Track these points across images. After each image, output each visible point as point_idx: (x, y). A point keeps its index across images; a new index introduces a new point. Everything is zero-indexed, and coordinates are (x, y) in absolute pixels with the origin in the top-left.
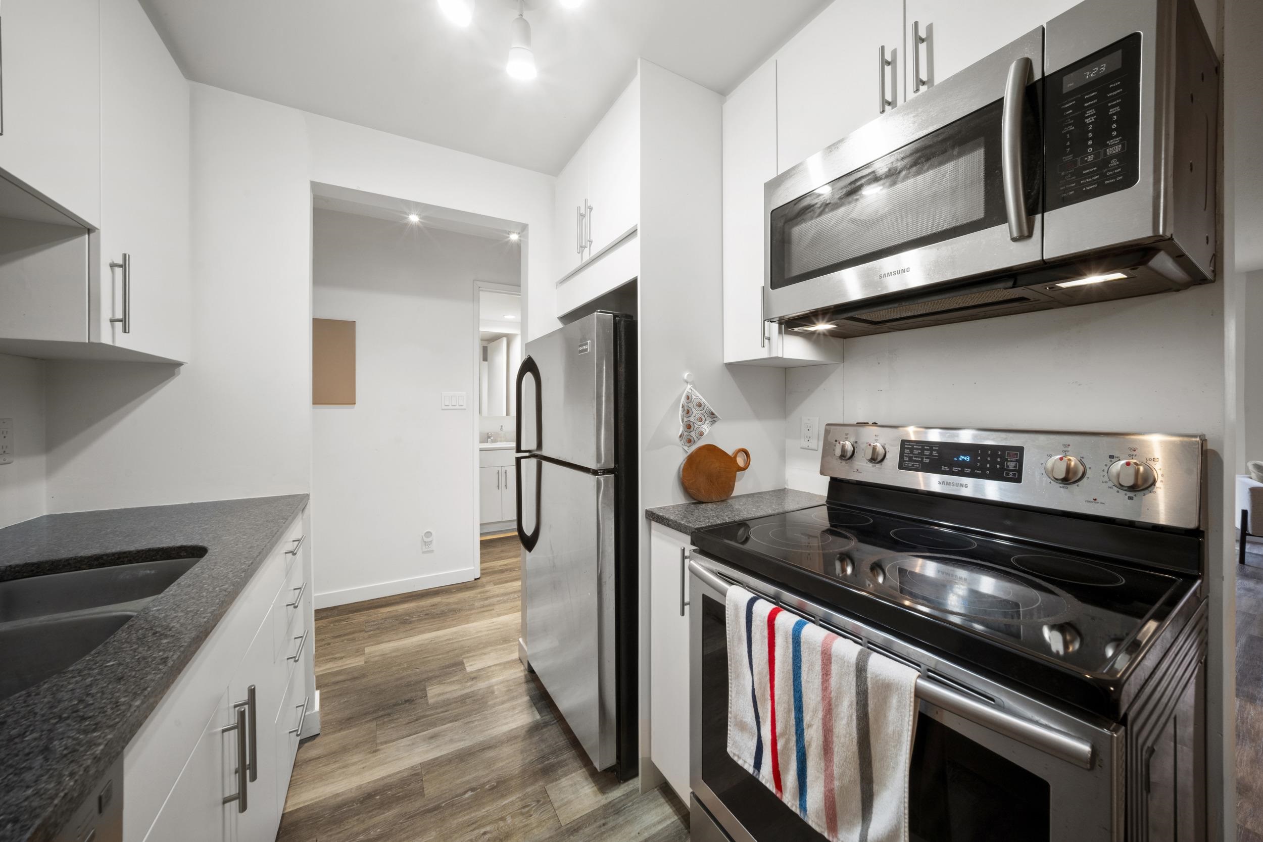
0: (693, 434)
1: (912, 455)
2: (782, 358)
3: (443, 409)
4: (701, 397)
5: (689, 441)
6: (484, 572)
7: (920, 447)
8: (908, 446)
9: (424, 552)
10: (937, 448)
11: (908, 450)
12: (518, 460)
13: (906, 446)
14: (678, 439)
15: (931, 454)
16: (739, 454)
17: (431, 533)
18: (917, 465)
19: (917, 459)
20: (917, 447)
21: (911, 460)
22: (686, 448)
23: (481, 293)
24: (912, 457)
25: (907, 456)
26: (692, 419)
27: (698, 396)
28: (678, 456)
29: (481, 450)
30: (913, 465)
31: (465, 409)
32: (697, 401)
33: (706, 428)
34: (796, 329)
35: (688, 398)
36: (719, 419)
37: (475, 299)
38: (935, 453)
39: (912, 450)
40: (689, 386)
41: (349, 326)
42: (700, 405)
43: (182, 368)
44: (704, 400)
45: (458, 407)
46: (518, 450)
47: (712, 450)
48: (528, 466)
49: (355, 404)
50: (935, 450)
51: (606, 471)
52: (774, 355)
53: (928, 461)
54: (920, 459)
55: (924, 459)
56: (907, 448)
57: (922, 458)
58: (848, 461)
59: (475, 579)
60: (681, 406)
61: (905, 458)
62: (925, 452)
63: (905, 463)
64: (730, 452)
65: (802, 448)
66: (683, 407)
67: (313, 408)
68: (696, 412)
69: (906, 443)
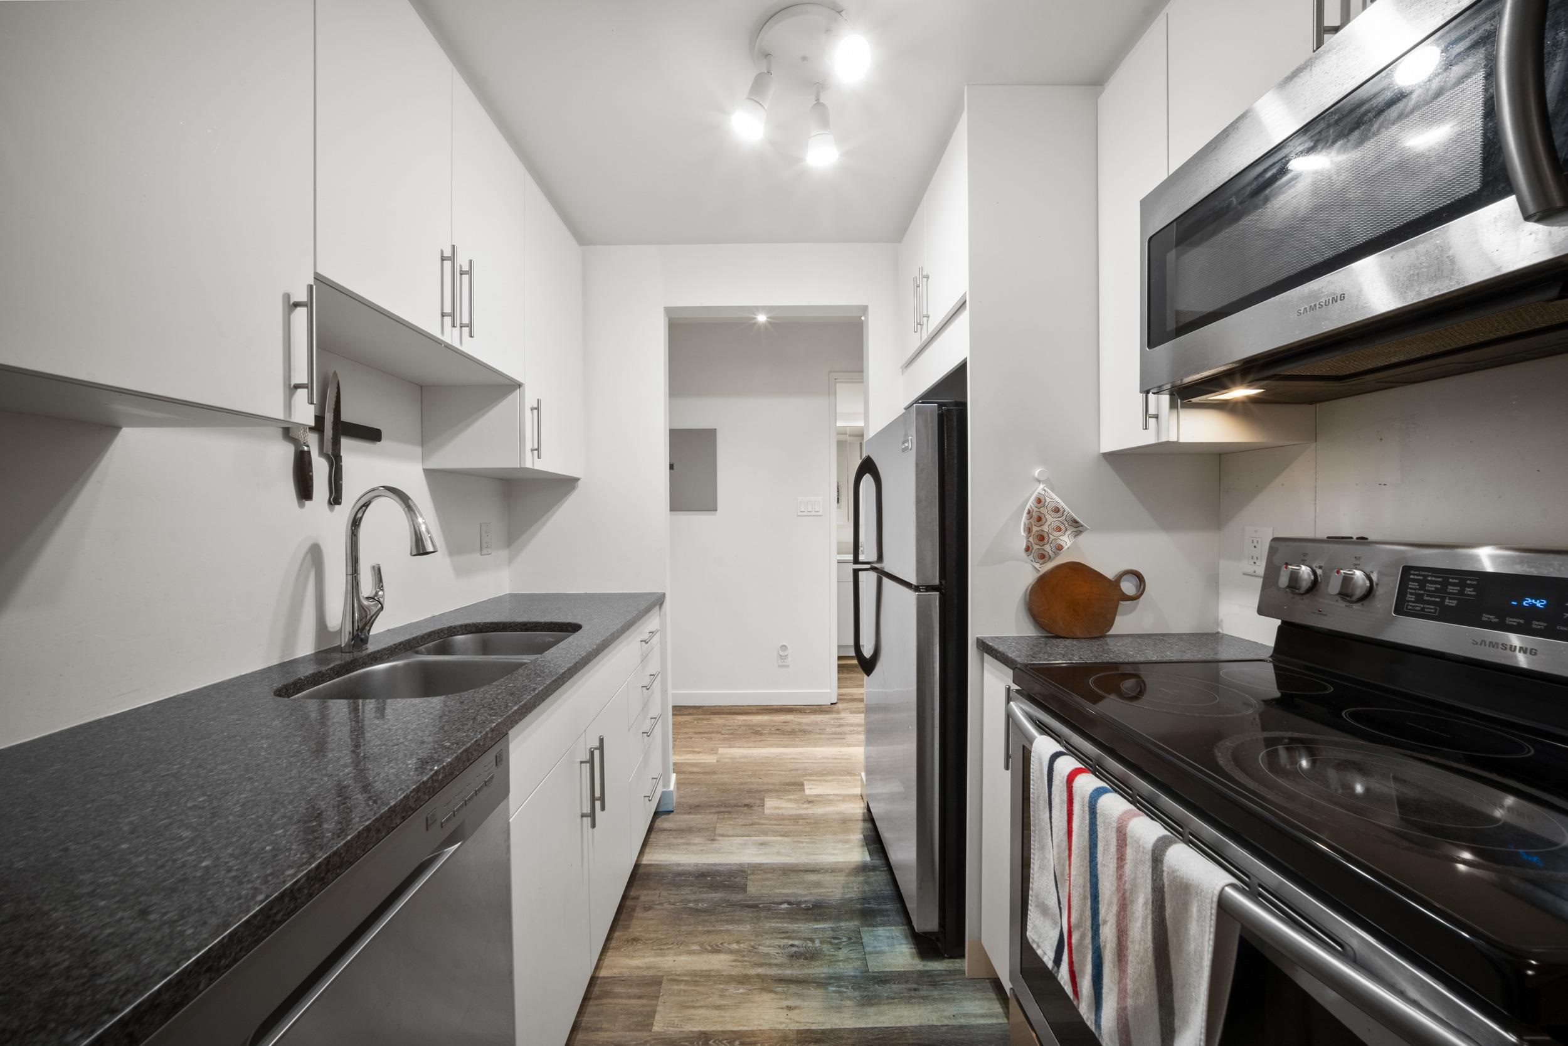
0: (1047, 548)
1: (1422, 592)
2: (1177, 443)
3: (798, 516)
4: (1059, 500)
5: (1042, 557)
6: (842, 698)
7: (1440, 579)
8: (1416, 577)
9: (779, 666)
10: (1475, 583)
11: (1417, 584)
12: (856, 573)
13: (1412, 577)
14: (1023, 554)
15: (1461, 592)
16: (1125, 577)
17: (786, 647)
18: (1430, 609)
19: (1433, 599)
20: (1433, 579)
21: (1419, 599)
22: (1037, 566)
23: (838, 385)
24: (1423, 595)
25: (1411, 594)
26: (1046, 528)
27: (1054, 498)
28: (1027, 574)
29: (839, 562)
30: (1423, 609)
31: (821, 516)
32: (1053, 505)
33: (1066, 540)
34: (1195, 400)
35: (1039, 501)
36: (1087, 529)
37: (831, 392)
38: (1469, 591)
39: (1422, 584)
40: (1042, 486)
41: (709, 436)
42: (1057, 510)
43: (579, 481)
44: (1063, 504)
45: (813, 513)
46: (856, 561)
47: (1078, 570)
48: (868, 580)
49: (716, 510)
50: (1470, 586)
51: (930, 588)
52: (1163, 439)
53: (1454, 603)
54: (1438, 600)
55: (1447, 600)
56: (1414, 580)
57: (1443, 599)
58: (1303, 597)
59: (832, 704)
60: (1026, 511)
61: (1408, 596)
62: (1449, 587)
63: (1408, 605)
64: (1110, 573)
65: (1245, 574)
66: (1029, 512)
67: (671, 514)
68: (1051, 520)
69: (1412, 572)
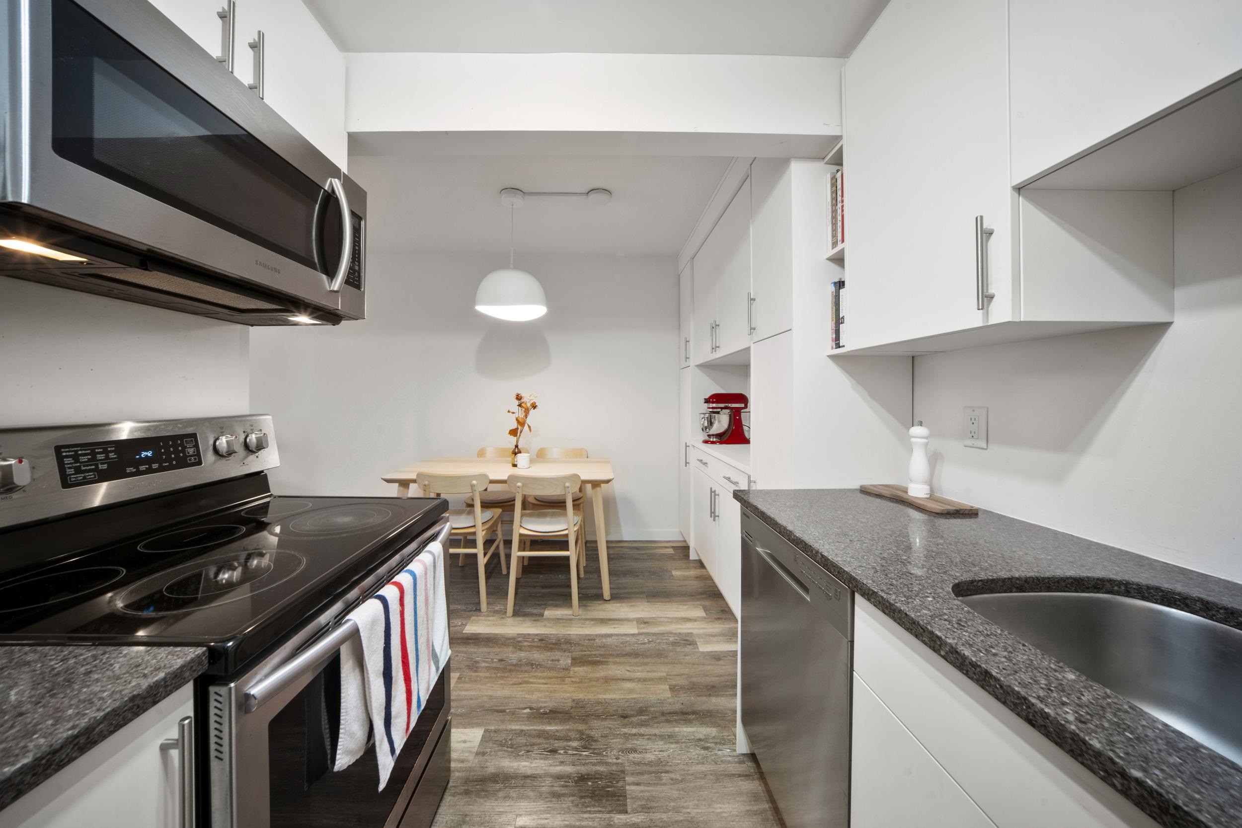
1: (78, 464)
7: (89, 451)
8: (68, 454)
10: (113, 449)
11: (71, 458)
13: (64, 454)
15: (107, 458)
18: (90, 476)
19: (89, 467)
20: (83, 452)
21: (78, 471)
24: (80, 467)
25: (69, 468)
30: (84, 478)
38: (112, 455)
39: (76, 457)
50: (111, 451)
53: (105, 466)
54: (93, 467)
55: (100, 466)
56: (67, 457)
57: (97, 465)
61: (68, 470)
62: (98, 456)
63: (70, 478)
69: (63, 450)
